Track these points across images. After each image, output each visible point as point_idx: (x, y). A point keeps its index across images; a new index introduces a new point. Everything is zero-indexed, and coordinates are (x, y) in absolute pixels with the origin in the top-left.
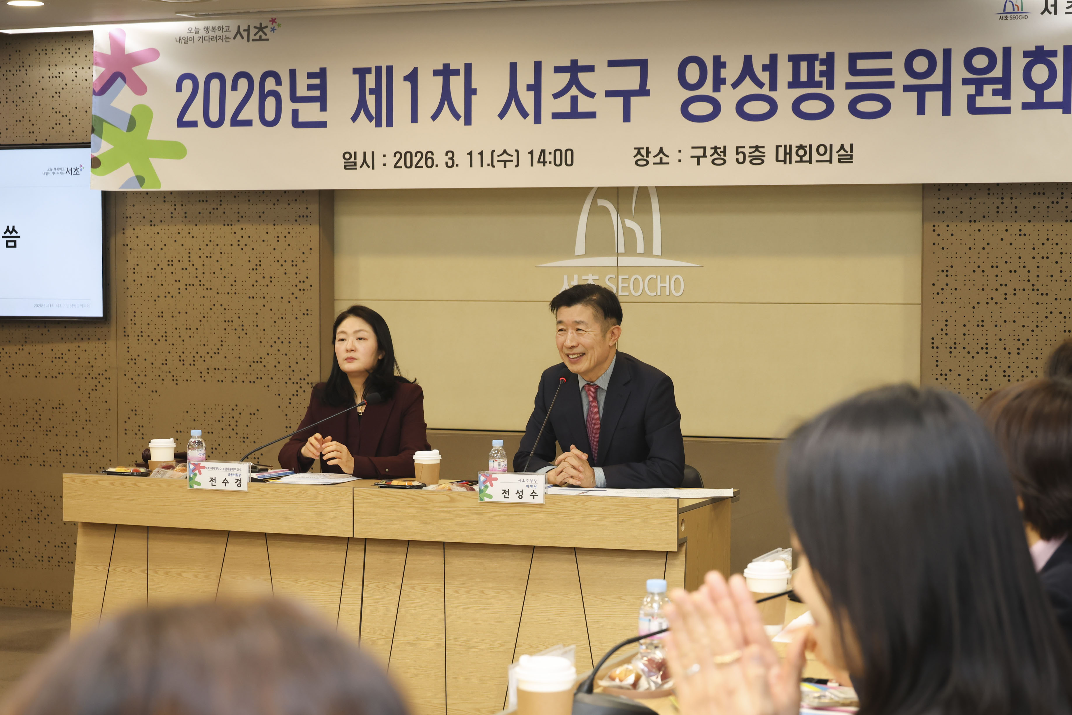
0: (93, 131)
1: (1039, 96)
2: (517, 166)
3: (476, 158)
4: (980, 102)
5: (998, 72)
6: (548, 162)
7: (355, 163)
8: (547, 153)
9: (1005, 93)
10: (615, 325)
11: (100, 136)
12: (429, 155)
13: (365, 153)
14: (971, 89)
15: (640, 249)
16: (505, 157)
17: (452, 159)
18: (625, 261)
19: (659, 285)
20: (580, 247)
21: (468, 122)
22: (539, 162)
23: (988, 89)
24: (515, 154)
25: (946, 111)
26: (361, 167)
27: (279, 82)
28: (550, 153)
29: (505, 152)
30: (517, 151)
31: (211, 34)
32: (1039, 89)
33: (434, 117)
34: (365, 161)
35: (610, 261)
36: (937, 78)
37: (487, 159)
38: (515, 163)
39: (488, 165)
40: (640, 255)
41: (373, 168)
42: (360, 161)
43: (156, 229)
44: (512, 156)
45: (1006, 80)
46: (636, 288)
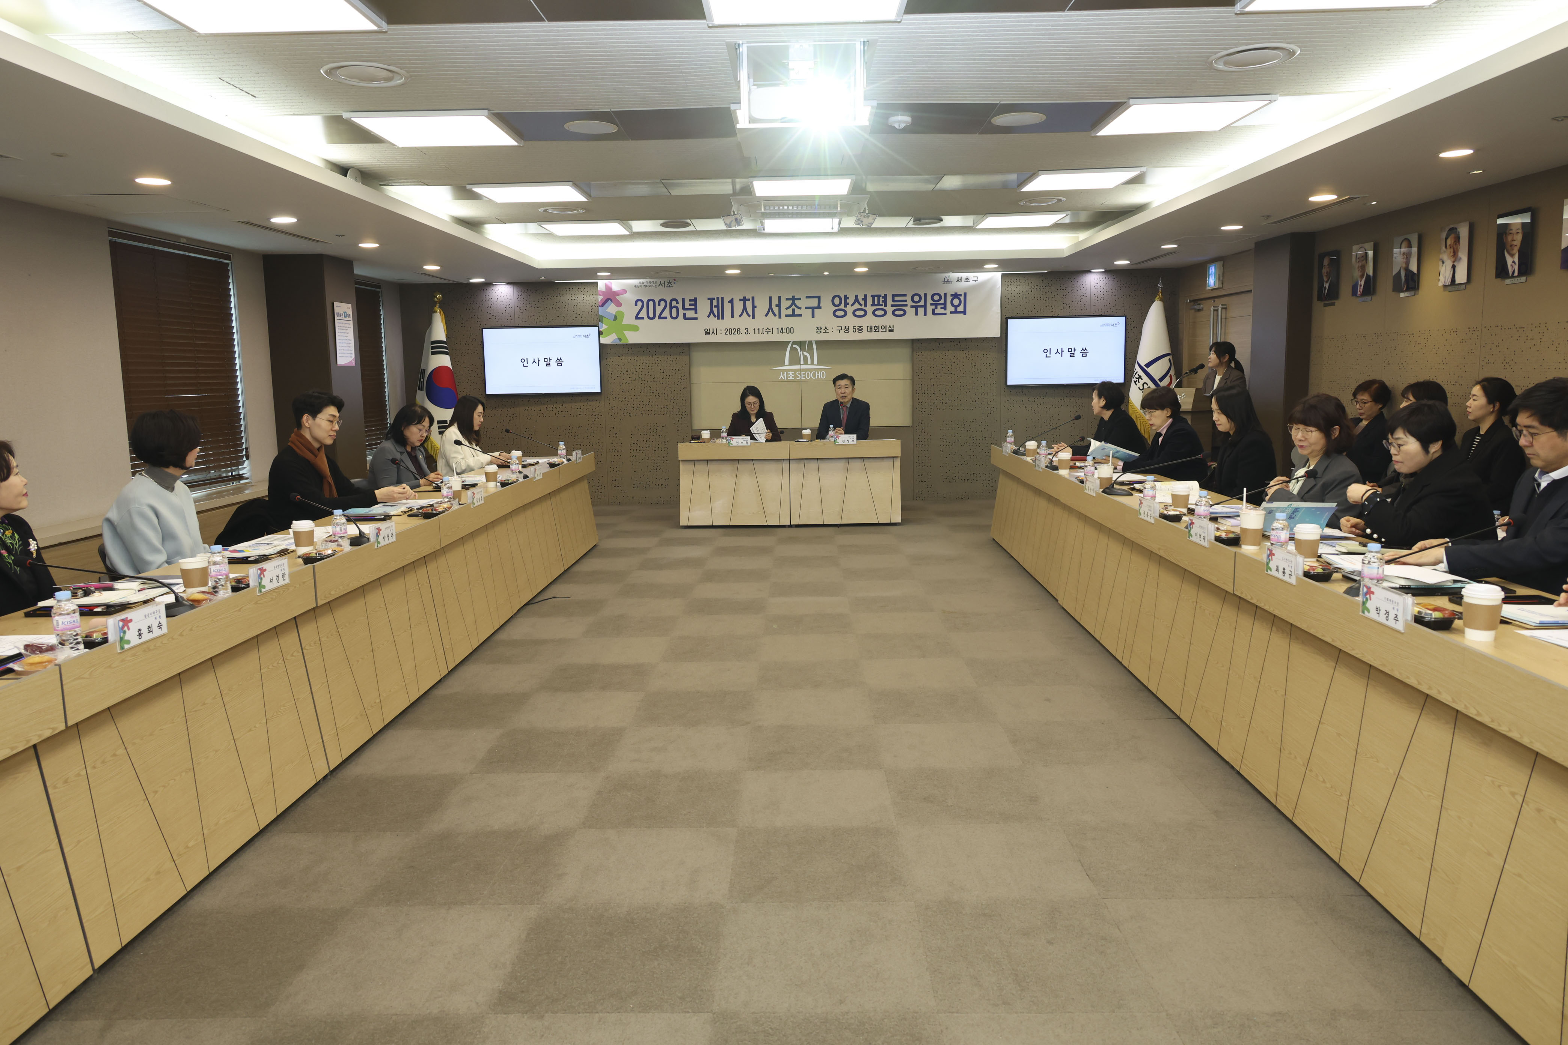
0: (596, 321)
1: (956, 309)
2: (772, 334)
3: (757, 331)
4: (936, 311)
5: (942, 301)
6: (784, 332)
8: (784, 329)
9: (945, 308)
11: (602, 323)
12: (739, 330)
13: (713, 329)
14: (933, 307)
15: (809, 362)
16: (768, 330)
17: (747, 331)
18: (804, 367)
19: (817, 375)
20: (787, 362)
21: (753, 318)
22: (780, 332)
23: (939, 307)
24: (771, 329)
25: (925, 314)
26: (710, 334)
27: (677, 302)
29: (768, 328)
31: (649, 284)
32: (956, 307)
33: (740, 316)
34: (713, 332)
35: (798, 367)
36: (922, 303)
37: (761, 331)
38: (771, 332)
39: (761, 333)
40: (809, 364)
41: (716, 335)
42: (711, 332)
45: (945, 304)
46: (808, 376)
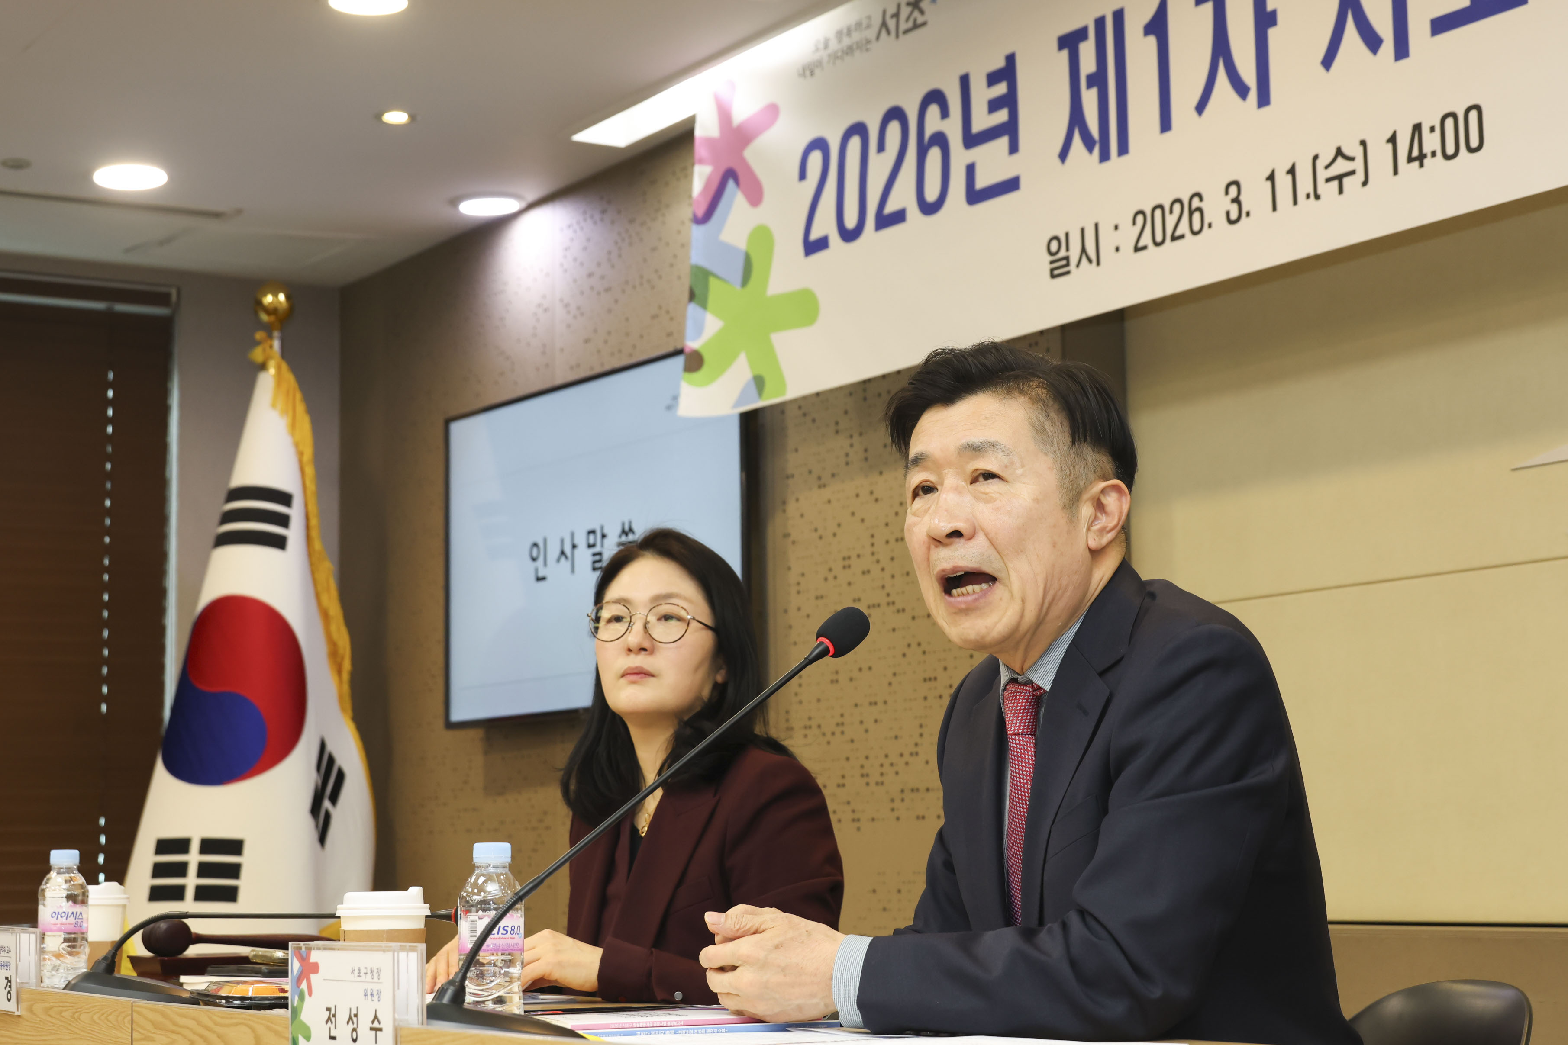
0: (692, 297)
2: (1365, 183)
3: (1283, 182)
6: (1429, 155)
7: (1067, 258)
8: (1425, 130)
10: (1105, 478)
11: (704, 305)
12: (1196, 203)
13: (1083, 230)
16: (1342, 166)
17: (1236, 201)
21: (1264, 100)
22: (1410, 159)
24: (1358, 152)
26: (1078, 265)
27: (945, 113)
28: (1432, 129)
29: (1339, 152)
30: (1363, 143)
31: (846, 41)
33: (1200, 108)
34: (1084, 250)
37: (1305, 185)
38: (1360, 176)
39: (1308, 196)
41: (1098, 264)
42: (1074, 253)
43: (826, 493)
44: (1352, 159)
